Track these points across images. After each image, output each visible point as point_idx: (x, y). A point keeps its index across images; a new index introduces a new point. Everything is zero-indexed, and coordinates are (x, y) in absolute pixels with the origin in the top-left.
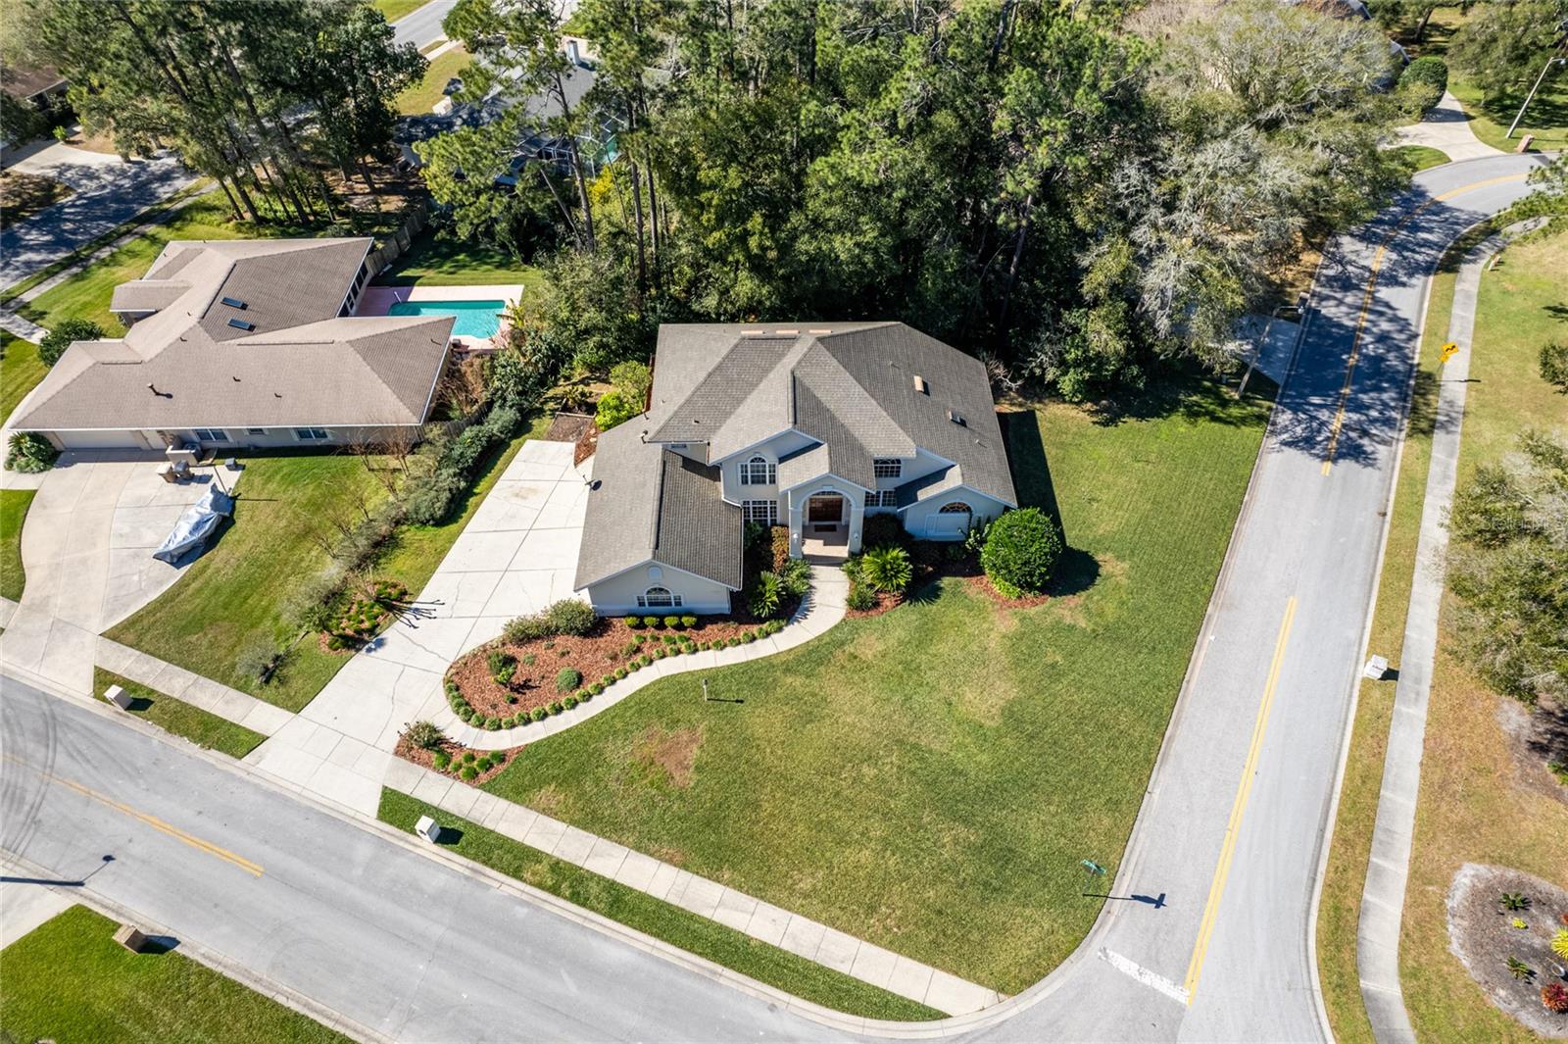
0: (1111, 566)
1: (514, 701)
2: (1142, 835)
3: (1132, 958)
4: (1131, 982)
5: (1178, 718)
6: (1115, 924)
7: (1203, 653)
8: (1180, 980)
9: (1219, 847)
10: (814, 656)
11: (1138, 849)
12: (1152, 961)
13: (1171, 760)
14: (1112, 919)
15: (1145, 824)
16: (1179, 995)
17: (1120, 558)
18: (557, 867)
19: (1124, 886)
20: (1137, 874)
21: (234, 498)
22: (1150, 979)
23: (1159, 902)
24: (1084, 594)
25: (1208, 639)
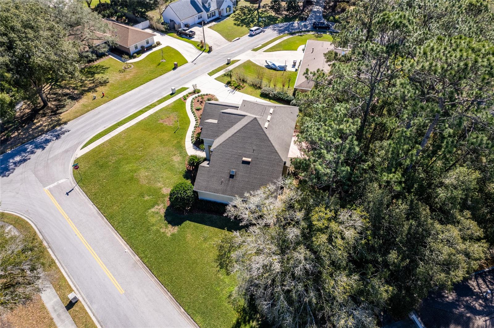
0: (171, 230)
1: (198, 101)
2: (84, 198)
3: (62, 183)
4: (58, 181)
5: (107, 224)
6: (71, 183)
7: (123, 244)
8: (50, 190)
9: (67, 213)
10: (180, 147)
11: (82, 196)
12: (58, 186)
13: (97, 215)
14: (72, 183)
15: (86, 200)
16: (46, 188)
17: (173, 235)
18: (156, 105)
19: (77, 188)
20: (77, 192)
21: (285, 70)
22: (56, 184)
23: (67, 194)
24: (163, 215)
25: (127, 249)
